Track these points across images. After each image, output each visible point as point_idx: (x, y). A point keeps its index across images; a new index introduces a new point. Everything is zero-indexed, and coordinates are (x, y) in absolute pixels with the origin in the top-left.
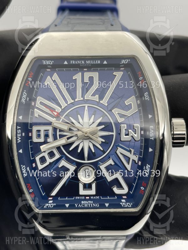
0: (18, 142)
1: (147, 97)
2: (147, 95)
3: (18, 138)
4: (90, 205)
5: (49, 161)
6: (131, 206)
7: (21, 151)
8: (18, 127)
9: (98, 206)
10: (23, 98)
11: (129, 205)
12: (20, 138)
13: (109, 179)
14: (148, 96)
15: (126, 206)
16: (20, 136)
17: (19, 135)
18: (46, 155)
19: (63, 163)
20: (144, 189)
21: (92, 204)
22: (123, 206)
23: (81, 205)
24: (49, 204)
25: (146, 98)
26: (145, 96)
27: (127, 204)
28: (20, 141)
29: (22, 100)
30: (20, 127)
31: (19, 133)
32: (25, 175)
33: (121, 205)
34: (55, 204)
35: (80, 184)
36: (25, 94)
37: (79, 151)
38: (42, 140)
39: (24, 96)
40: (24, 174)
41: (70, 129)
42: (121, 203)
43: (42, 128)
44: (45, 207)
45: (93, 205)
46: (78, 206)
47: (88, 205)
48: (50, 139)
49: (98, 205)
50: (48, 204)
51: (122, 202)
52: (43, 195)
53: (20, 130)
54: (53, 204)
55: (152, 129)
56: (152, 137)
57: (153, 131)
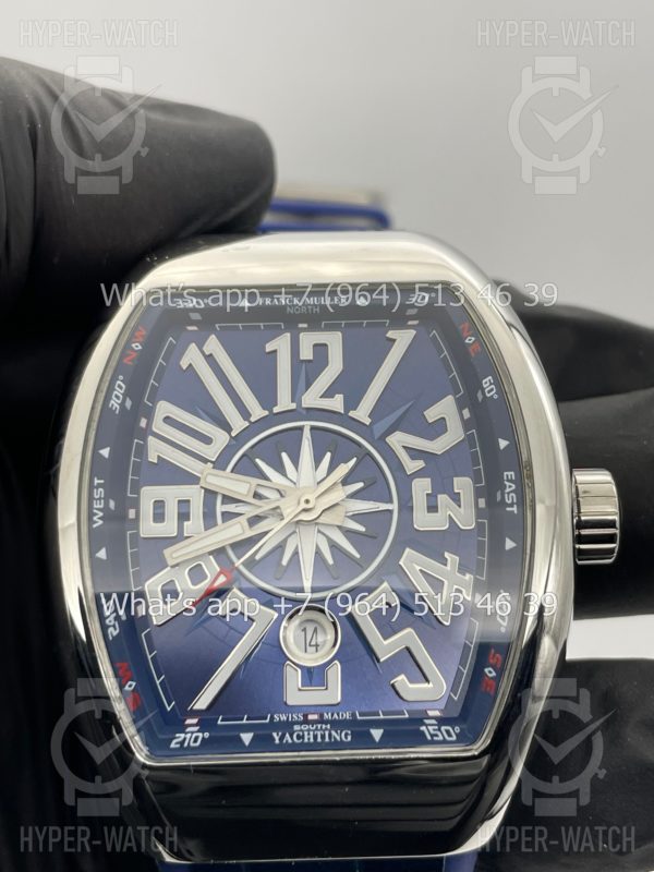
0: (95, 526)
1: (492, 390)
2: (491, 384)
3: (96, 514)
4: (323, 737)
6: (454, 738)
7: (102, 554)
8: (96, 481)
9: (349, 738)
10: (113, 397)
11: (448, 732)
12: (101, 514)
14: (493, 386)
15: (441, 738)
16: (102, 506)
17: (98, 505)
20: (494, 674)
21: (327, 733)
22: (429, 738)
23: (291, 736)
24: (186, 733)
25: (489, 392)
26: (485, 386)
27: (443, 728)
28: (101, 522)
29: (112, 402)
30: (102, 481)
31: (100, 499)
33: (423, 732)
34: (207, 735)
35: (288, 668)
36: (120, 387)
37: (285, 561)
38: (169, 528)
39: (119, 392)
42: (423, 728)
43: (171, 494)
44: (173, 745)
45: (330, 735)
46: (281, 739)
47: (315, 737)
49: (346, 735)
50: (182, 735)
51: (427, 725)
52: (169, 709)
53: (100, 489)
54: (200, 735)
55: (510, 481)
56: (511, 505)
57: (514, 486)
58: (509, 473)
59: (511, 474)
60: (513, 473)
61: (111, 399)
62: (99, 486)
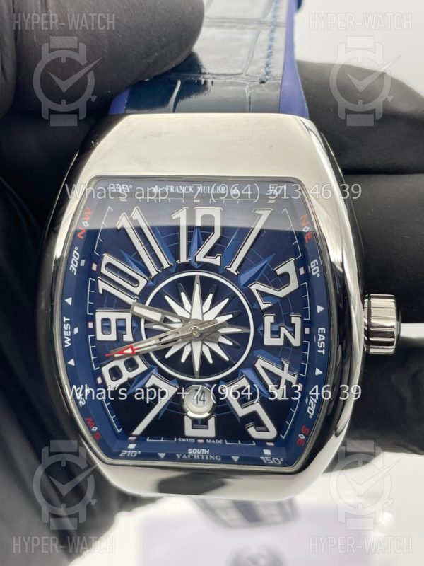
0: (66, 346)
1: (316, 270)
2: (316, 265)
3: (66, 340)
4: (205, 457)
5: (127, 375)
6: (280, 463)
7: (72, 362)
8: (65, 319)
9: (220, 459)
10: (72, 263)
11: (276, 460)
12: (69, 340)
13: (241, 412)
14: (317, 267)
15: (272, 462)
16: (69, 335)
17: (67, 334)
18: (121, 364)
19: (154, 380)
20: (304, 437)
21: (207, 456)
22: (265, 462)
23: (187, 455)
24: (128, 450)
25: (314, 271)
26: (312, 267)
27: (273, 459)
28: (69, 344)
29: (71, 266)
30: (68, 320)
31: (68, 330)
32: (82, 403)
33: (262, 460)
34: (139, 452)
35: (186, 417)
36: (76, 255)
37: (183, 360)
38: (112, 337)
39: (75, 259)
40: (80, 402)
41: (166, 320)
42: (262, 458)
43: (113, 316)
44: (121, 455)
45: (209, 457)
46: (181, 457)
47: (200, 457)
48: (128, 337)
49: (218, 458)
50: (126, 451)
51: (265, 456)
52: (119, 432)
53: (68, 325)
54: (136, 452)
55: (322, 334)
56: (322, 349)
57: (324, 338)
58: (322, 329)
59: (322, 330)
60: (324, 329)
61: (70, 264)
62: (67, 322)
